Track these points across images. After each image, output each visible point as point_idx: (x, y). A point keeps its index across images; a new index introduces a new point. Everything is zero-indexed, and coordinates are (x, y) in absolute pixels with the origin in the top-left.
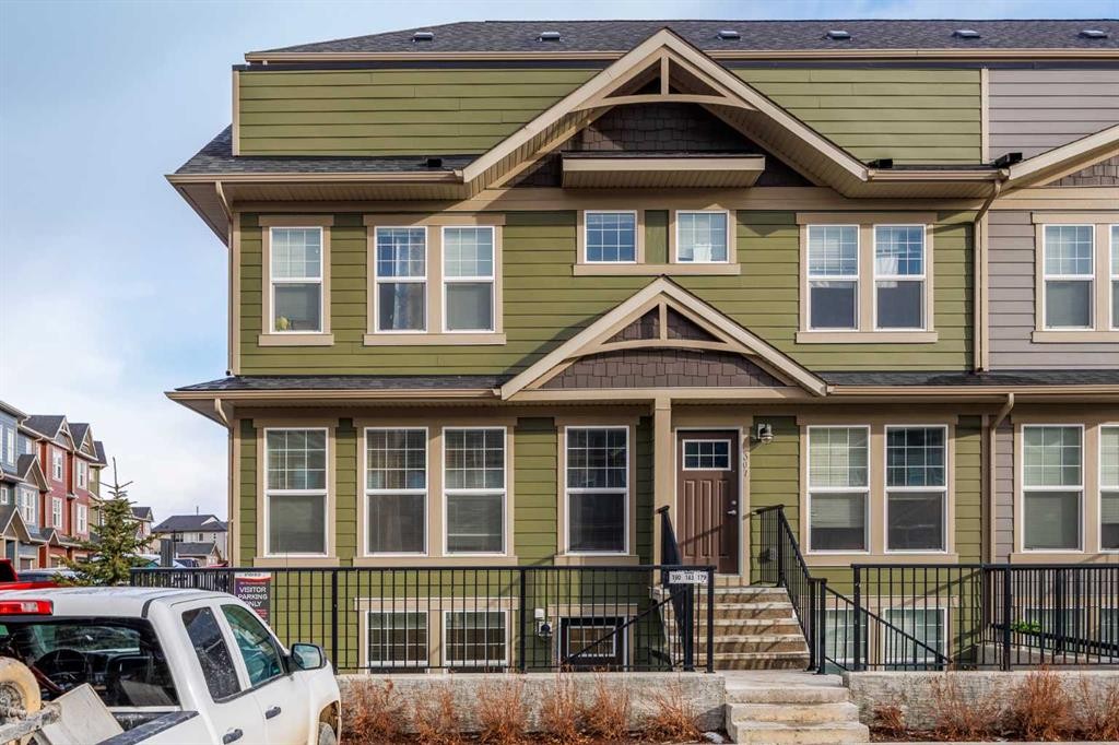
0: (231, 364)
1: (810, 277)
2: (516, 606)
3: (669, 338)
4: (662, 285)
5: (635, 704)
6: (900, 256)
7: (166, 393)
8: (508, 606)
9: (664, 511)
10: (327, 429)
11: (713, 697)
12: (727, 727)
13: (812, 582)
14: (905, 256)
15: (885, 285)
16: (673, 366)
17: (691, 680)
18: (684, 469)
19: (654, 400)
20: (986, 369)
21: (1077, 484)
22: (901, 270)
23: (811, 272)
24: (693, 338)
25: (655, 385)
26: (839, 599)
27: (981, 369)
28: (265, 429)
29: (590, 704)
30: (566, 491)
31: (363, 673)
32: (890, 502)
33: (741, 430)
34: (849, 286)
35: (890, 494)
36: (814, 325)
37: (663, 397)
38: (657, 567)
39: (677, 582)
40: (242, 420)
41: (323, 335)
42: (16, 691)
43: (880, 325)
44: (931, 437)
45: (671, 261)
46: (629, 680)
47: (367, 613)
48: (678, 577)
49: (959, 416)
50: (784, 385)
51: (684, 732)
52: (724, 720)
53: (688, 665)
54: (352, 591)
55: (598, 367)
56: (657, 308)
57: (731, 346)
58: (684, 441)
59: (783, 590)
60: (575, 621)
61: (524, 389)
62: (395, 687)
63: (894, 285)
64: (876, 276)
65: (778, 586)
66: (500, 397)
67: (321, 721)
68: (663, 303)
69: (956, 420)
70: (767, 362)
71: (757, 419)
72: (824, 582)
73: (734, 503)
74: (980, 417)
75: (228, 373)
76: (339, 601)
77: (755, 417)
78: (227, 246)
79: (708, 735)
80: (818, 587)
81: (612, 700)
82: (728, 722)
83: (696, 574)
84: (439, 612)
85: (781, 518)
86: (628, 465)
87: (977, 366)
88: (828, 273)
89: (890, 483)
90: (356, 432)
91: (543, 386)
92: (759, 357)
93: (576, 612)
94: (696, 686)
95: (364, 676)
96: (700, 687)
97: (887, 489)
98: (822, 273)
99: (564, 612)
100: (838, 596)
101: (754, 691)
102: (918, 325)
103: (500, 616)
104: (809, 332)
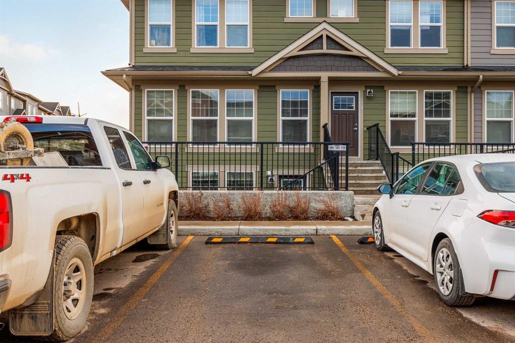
0: (131, 60)
1: (390, 24)
2: (259, 169)
3: (327, 49)
4: (324, 25)
5: (313, 204)
6: (431, 15)
7: (102, 72)
8: (254, 170)
9: (325, 126)
10: (173, 90)
11: (348, 202)
12: (355, 215)
13: (392, 155)
14: (433, 15)
15: (424, 28)
16: (329, 62)
17: (338, 194)
18: (334, 109)
19: (320, 77)
20: (470, 65)
21: (511, 118)
22: (431, 22)
23: (391, 22)
24: (338, 49)
25: (321, 70)
26: (405, 162)
27: (467, 65)
28: (146, 90)
29: (292, 204)
30: (281, 118)
31: (190, 190)
32: (426, 125)
33: (359, 92)
34: (407, 28)
35: (426, 121)
36: (392, 45)
37: (324, 76)
38: (322, 143)
39: (332, 150)
40: (135, 86)
41: (172, 47)
42: (22, 139)
43: (422, 45)
44: (445, 96)
45: (328, 16)
46: (310, 193)
47: (191, 172)
48: (332, 148)
49: (458, 87)
50: (379, 71)
51: (335, 216)
52: (353, 212)
53: (336, 188)
54: (185, 163)
55: (296, 62)
56: (322, 36)
57: (355, 53)
58: (334, 97)
59: (379, 162)
60: (286, 177)
61: (262, 72)
62: (204, 195)
63: (429, 28)
64: (420, 24)
65: (376, 160)
66: (251, 75)
67: (169, 198)
68: (324, 33)
69: (456, 89)
70: (372, 60)
71: (367, 87)
72: (398, 154)
73: (356, 124)
74: (467, 87)
75: (129, 64)
76: (179, 167)
77: (365, 86)
78: (129, 10)
79: (346, 218)
80: (395, 157)
81: (302, 202)
82: (355, 213)
83: (340, 146)
84: (223, 172)
85: (378, 130)
86: (309, 107)
87: (465, 64)
88: (399, 22)
89: (426, 116)
90: (186, 91)
91: (270, 71)
92: (368, 58)
93: (286, 173)
94: (340, 197)
95: (190, 191)
96: (342, 197)
97: (425, 119)
98: (396, 22)
99: (280, 173)
100: (404, 160)
101: (367, 199)
102: (439, 46)
103: (251, 174)
104: (389, 48)
